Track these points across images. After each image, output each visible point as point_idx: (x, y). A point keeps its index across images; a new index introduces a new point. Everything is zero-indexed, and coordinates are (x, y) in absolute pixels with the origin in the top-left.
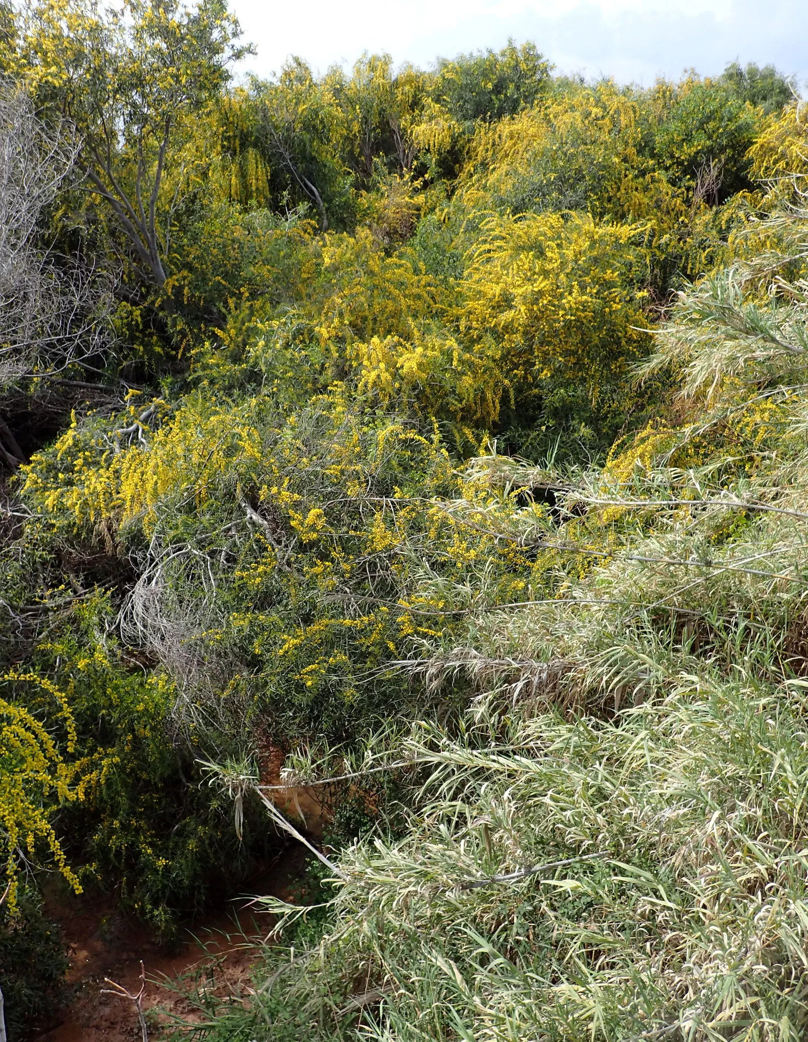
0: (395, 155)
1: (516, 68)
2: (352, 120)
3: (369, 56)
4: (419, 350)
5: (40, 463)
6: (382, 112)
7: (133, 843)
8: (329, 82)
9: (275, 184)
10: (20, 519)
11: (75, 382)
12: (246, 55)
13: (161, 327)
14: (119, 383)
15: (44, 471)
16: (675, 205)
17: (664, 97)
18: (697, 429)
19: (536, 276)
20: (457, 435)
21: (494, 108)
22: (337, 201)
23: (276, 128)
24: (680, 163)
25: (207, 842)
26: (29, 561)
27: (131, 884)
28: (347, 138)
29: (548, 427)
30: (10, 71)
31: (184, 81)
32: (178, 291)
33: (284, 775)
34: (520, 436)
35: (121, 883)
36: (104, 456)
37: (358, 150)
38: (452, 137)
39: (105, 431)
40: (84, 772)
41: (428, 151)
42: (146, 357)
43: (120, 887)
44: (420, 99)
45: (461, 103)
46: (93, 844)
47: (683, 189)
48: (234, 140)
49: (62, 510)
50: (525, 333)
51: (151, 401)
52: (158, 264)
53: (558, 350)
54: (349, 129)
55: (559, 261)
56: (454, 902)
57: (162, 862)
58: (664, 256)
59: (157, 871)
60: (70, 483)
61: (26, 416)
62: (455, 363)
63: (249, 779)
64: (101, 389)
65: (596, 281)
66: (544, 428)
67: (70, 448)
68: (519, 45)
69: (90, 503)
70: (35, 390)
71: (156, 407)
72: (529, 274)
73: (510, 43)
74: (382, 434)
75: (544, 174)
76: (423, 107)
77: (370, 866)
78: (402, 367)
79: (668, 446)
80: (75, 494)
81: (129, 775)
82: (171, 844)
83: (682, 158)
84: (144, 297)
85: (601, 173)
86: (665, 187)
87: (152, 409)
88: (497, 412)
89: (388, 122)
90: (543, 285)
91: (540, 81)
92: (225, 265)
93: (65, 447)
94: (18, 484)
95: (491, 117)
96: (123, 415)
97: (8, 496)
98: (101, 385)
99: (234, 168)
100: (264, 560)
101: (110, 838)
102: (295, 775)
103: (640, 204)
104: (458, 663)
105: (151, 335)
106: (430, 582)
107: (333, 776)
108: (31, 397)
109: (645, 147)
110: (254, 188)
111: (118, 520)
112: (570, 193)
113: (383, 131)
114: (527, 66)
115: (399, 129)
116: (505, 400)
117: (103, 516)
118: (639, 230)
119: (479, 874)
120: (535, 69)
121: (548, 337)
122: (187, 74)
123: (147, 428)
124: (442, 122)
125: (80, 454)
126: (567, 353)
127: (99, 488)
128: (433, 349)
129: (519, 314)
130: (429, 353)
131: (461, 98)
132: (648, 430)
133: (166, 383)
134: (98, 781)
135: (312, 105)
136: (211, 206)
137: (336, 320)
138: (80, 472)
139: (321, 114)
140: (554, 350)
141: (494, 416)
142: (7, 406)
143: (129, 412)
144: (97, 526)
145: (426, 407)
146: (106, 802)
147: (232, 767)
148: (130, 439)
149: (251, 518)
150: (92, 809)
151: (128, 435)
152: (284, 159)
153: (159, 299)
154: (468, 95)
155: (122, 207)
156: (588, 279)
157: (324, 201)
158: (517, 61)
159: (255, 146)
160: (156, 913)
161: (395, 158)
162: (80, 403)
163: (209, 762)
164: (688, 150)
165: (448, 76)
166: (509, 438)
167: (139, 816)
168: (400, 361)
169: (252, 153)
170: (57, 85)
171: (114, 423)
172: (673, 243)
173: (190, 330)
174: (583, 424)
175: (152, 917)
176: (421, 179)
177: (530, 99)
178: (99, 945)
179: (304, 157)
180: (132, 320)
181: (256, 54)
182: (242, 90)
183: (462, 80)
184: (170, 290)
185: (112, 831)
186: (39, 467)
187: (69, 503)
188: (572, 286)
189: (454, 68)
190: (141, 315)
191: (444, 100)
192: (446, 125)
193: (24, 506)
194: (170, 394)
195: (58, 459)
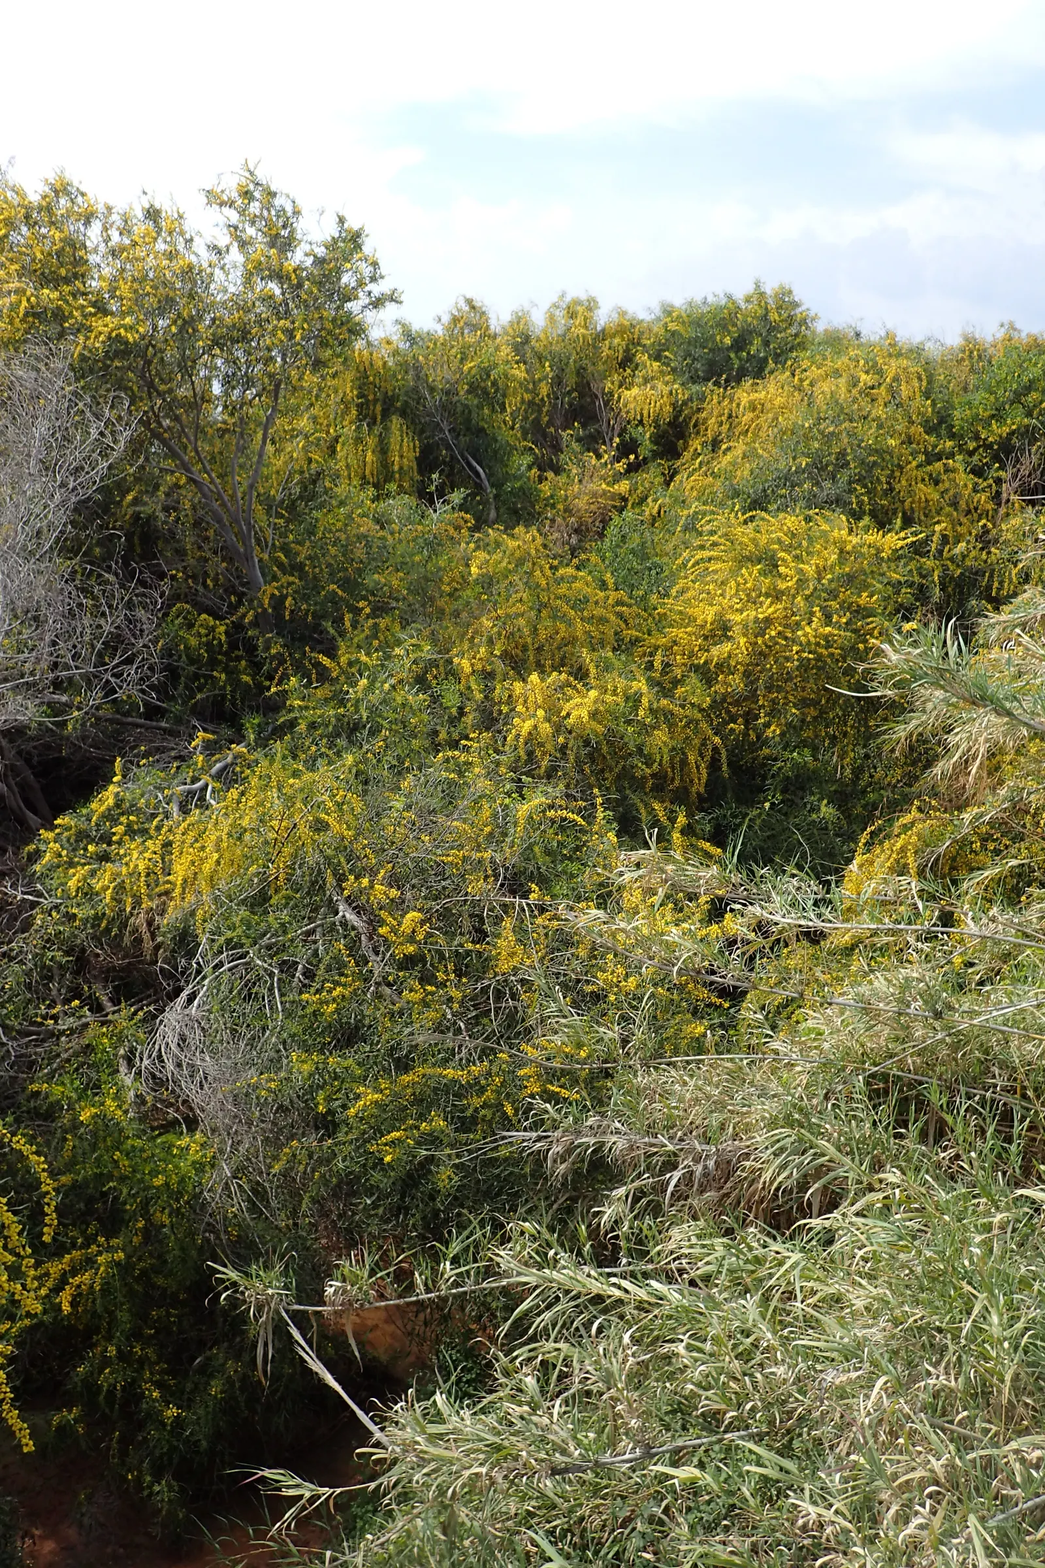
0: (596, 426)
1: (765, 317)
2: (540, 380)
3: (568, 299)
4: (593, 694)
5: (69, 829)
6: (580, 371)
7: (134, 1380)
8: (511, 331)
9: (426, 461)
10: (34, 905)
11: (130, 719)
12: (387, 303)
13: (251, 649)
14: (189, 721)
15: (72, 840)
16: (979, 502)
17: (971, 357)
18: (982, 815)
19: (762, 599)
20: (643, 811)
21: (733, 369)
22: (508, 487)
23: (432, 390)
24: (988, 446)
25: (237, 1385)
26: (35, 965)
27: (124, 1441)
28: (531, 403)
29: (773, 804)
30: (72, 321)
31: (298, 337)
32: (278, 602)
33: (330, 1291)
34: (734, 816)
35: (111, 1440)
36: (154, 823)
37: (547, 419)
38: (674, 405)
39: (162, 790)
40: (74, 1272)
41: (641, 422)
42: (229, 688)
43: (108, 1448)
44: (634, 355)
45: (688, 361)
46: (76, 1379)
47: (991, 481)
48: (375, 405)
49: (89, 894)
50: (747, 674)
51: (229, 749)
52: (254, 566)
53: (791, 698)
54: (535, 392)
55: (795, 580)
56: (551, 1495)
57: (172, 1412)
58: (959, 571)
59: (164, 1425)
60: (104, 858)
61: (60, 762)
62: (641, 713)
63: (281, 1295)
64: (164, 730)
65: (846, 607)
66: (767, 805)
67: (109, 810)
68: (769, 288)
69: (128, 887)
70: (74, 728)
71: (235, 758)
72: (754, 594)
73: (758, 286)
74: (523, 810)
75: (794, 458)
76: (637, 366)
77: (425, 1433)
78: (568, 715)
79: (941, 838)
80: (108, 873)
81: (137, 1279)
82: (189, 1386)
83: (990, 439)
84: (233, 608)
85: (872, 459)
86: (963, 479)
87: (229, 759)
88: (704, 781)
89: (588, 384)
90: (771, 610)
91: (796, 335)
92: (347, 569)
93: (103, 808)
94: (36, 856)
95: (727, 381)
96: (189, 767)
97: (21, 872)
98: (163, 724)
99: (371, 441)
100: (343, 979)
101: (101, 1372)
102: (345, 1292)
103: (927, 501)
104: (592, 1141)
105: (238, 659)
106: (563, 1021)
107: (400, 1297)
108: (68, 738)
109: (940, 424)
110: (396, 468)
111: (162, 913)
112: (827, 484)
113: (582, 396)
114: (780, 315)
115: (603, 393)
116: (714, 765)
117: (144, 906)
118: (909, 540)
119: (577, 1453)
120: (790, 320)
121: (778, 680)
122: (303, 329)
123: (218, 785)
124: (660, 385)
125: (123, 819)
126: (804, 703)
127: (141, 867)
128: (615, 693)
129: (737, 648)
130: (609, 698)
131: (688, 354)
132: (914, 813)
133: (251, 723)
134: (92, 1287)
135: (482, 362)
136: (336, 489)
137: (482, 650)
138: (119, 843)
139: (494, 374)
140: (785, 698)
141: (698, 787)
142: (35, 747)
143: (196, 763)
144: (132, 920)
145: (602, 771)
146: (100, 1317)
147: (258, 1276)
148: (193, 801)
149: (344, 916)
150: (81, 1327)
151: (191, 793)
152: (442, 430)
153: (251, 612)
154: (698, 352)
155: (212, 491)
156: (834, 604)
157: (492, 486)
158: (766, 309)
159: (403, 413)
160: (157, 1488)
161: (596, 430)
162: (132, 748)
163: (225, 1266)
164: (998, 431)
165: (672, 326)
166: (717, 817)
167: (146, 1342)
168: (568, 706)
169: (396, 422)
170: (131, 340)
171: (174, 777)
172: (973, 554)
173: (290, 655)
174: (825, 802)
175: (151, 1494)
176: (624, 460)
177: (782, 359)
178: (72, 1533)
179: (468, 429)
180: (214, 638)
181: (401, 303)
182: (389, 343)
183: (690, 333)
184: (267, 601)
185: (106, 1362)
186: (66, 834)
187: (98, 887)
188: (812, 614)
189: (679, 317)
190: (226, 633)
191: (666, 357)
192: (666, 391)
193: (39, 886)
194: (256, 740)
195: (93, 824)
